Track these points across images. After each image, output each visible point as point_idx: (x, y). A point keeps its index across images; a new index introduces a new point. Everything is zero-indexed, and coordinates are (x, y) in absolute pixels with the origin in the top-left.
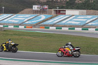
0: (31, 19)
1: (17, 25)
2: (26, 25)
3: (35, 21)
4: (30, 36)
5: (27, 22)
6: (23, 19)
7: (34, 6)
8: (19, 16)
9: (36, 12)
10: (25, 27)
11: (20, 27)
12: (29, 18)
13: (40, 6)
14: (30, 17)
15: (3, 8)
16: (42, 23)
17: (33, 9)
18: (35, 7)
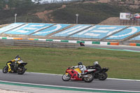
0: (117, 32)
1: (97, 41)
2: (110, 40)
3: (123, 35)
4: (116, 56)
5: (112, 37)
6: (106, 32)
7: (121, 14)
8: (100, 28)
9: (124, 22)
10: (108, 44)
11: (102, 43)
12: (115, 31)
13: (129, 14)
14: (115, 29)
15: (77, 15)
16: (133, 39)
17: (121, 18)
18: (123, 16)
